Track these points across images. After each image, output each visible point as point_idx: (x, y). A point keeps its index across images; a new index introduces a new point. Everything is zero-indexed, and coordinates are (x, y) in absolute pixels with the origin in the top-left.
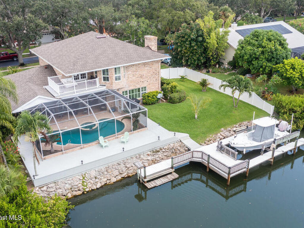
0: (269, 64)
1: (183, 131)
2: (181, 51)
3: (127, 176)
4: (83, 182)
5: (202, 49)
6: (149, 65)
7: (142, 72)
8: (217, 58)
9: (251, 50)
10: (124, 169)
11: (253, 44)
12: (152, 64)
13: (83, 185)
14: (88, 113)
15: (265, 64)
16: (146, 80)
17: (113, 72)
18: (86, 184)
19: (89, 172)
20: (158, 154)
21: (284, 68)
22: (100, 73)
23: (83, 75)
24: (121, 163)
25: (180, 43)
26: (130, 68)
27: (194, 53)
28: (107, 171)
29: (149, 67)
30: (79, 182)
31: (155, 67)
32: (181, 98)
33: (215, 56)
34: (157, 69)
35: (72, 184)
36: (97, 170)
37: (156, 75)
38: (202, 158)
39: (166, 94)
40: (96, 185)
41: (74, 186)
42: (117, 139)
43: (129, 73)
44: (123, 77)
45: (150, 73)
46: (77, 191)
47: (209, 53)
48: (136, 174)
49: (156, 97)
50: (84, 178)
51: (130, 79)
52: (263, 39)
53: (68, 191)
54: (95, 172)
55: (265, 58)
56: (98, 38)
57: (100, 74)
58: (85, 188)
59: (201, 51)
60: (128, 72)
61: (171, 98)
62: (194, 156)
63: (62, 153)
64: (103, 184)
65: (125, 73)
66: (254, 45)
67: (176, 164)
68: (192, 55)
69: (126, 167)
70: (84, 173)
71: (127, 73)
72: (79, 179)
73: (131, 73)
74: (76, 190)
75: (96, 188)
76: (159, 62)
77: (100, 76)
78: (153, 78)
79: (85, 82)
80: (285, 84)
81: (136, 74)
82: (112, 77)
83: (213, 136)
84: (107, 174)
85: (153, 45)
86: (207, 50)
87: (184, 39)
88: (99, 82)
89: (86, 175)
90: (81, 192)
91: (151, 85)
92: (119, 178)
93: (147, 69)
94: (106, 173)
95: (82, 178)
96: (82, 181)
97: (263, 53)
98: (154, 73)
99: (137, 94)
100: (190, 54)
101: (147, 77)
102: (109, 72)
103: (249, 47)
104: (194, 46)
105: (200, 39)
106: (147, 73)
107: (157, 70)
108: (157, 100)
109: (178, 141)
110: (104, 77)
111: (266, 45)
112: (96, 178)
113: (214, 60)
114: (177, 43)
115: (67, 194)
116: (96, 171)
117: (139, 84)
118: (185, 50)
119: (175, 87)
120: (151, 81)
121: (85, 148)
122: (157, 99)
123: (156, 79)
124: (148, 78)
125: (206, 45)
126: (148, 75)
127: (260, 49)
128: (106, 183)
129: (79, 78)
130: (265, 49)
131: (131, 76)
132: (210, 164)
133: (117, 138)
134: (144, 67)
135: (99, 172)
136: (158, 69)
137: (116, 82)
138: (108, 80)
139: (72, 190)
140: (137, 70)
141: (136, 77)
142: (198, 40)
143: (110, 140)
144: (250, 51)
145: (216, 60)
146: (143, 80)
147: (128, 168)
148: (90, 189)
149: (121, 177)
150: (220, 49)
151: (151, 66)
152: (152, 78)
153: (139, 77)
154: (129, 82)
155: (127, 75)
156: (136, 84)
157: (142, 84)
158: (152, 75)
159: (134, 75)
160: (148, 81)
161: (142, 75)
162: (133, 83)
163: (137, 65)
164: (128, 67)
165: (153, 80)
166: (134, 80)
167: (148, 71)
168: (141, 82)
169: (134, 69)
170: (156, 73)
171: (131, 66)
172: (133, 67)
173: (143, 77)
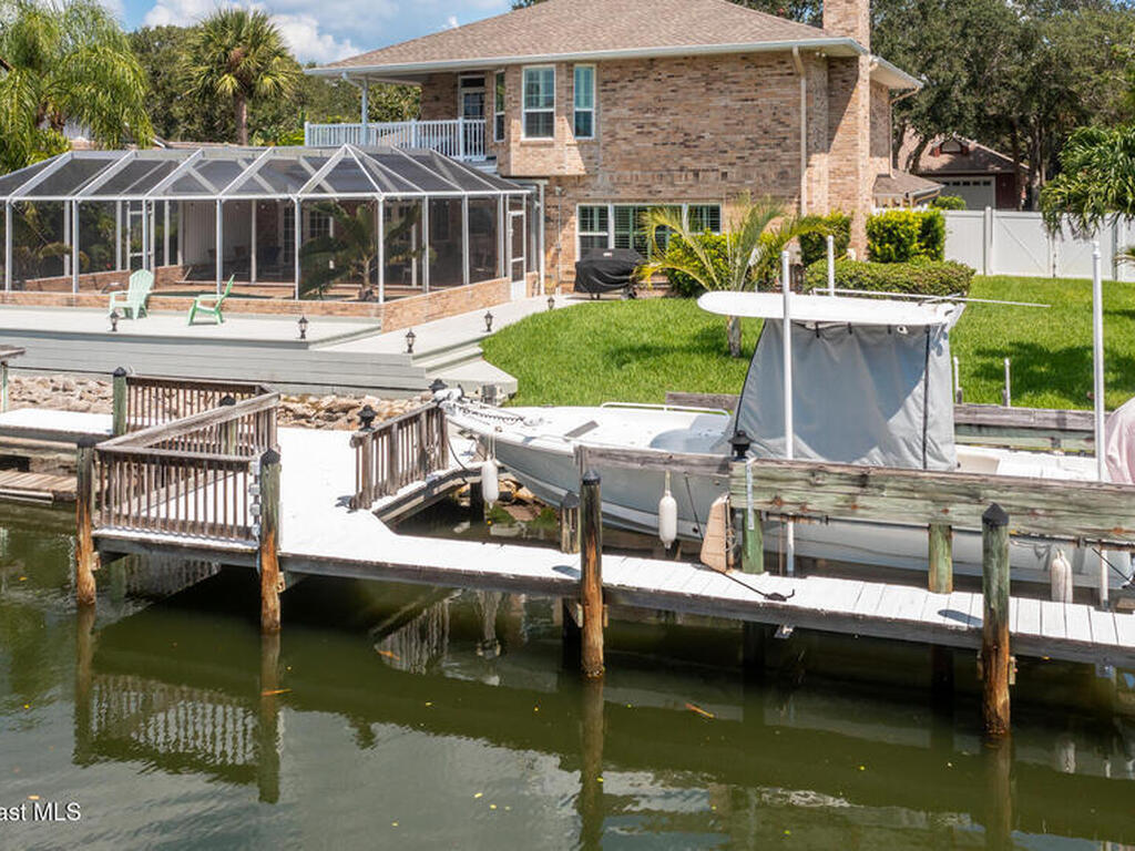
6: (734, 87)
7: (690, 117)
12: (758, 85)
16: (716, 165)
26: (622, 87)
29: (735, 96)
31: (777, 102)
34: (788, 115)
37: (779, 145)
43: (615, 112)
44: (562, 120)
45: (741, 132)
51: (625, 147)
60: (615, 104)
71: (607, 110)
73: (625, 112)
76: (801, 76)
78: (763, 160)
81: (654, 125)
93: (726, 107)
98: (766, 132)
99: (627, 237)
101: (726, 152)
106: (723, 129)
107: (784, 118)
117: (673, 185)
120: (748, 177)
123: (779, 170)
124: (731, 156)
126: (729, 138)
131: (626, 131)
136: (794, 117)
140: (659, 105)
141: (653, 140)
146: (696, 165)
151: (752, 95)
152: (753, 161)
153: (674, 144)
154: (617, 162)
155: (607, 123)
156: (653, 176)
157: (691, 186)
158: (754, 144)
159: (645, 130)
160: (725, 175)
161: (694, 137)
162: (639, 173)
163: (664, 76)
164: (614, 82)
165: (764, 177)
166: (645, 158)
167: (728, 119)
168: (682, 169)
169: (644, 94)
170: (785, 138)
171: (630, 81)
172: (639, 87)
173: (696, 146)
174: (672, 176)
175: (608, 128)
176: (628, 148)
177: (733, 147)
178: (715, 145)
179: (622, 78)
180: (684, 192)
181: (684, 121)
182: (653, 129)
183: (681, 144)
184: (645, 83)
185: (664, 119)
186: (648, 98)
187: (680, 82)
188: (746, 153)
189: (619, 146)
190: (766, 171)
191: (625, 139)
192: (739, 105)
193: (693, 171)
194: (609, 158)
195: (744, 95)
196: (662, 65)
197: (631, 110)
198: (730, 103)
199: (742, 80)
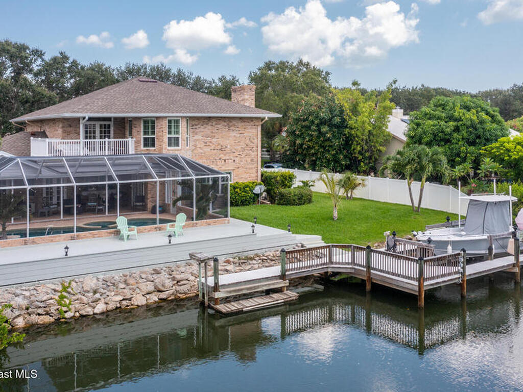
0: (472, 149)
1: (306, 233)
2: (301, 145)
3: (173, 297)
4: (62, 297)
5: (342, 139)
6: (237, 129)
7: (223, 139)
8: (370, 158)
9: (433, 125)
10: (168, 283)
11: (437, 116)
12: (245, 128)
13: (59, 304)
14: (105, 211)
15: (463, 149)
16: (231, 157)
17: (164, 126)
18: (67, 302)
19: (81, 280)
20: (250, 264)
21: (502, 147)
22: (139, 130)
23: (105, 128)
24: (162, 271)
25: (299, 131)
26: (199, 128)
27: (327, 148)
28: (125, 282)
29: (237, 132)
30: (52, 296)
31: (250, 135)
32: (302, 196)
33: (367, 155)
34: (254, 139)
35: (33, 298)
36: (101, 277)
37: (251, 150)
38: (353, 263)
39: (271, 189)
40: (94, 308)
41: (37, 303)
42: (158, 232)
43: (196, 137)
44: (184, 140)
45: (240, 145)
46: (42, 315)
47: (354, 149)
48: (196, 296)
49: (252, 191)
50: (65, 289)
52: (454, 107)
53: (17, 313)
54: (95, 281)
55: (463, 139)
56: (141, 81)
57: (138, 132)
58: (65, 309)
59: (339, 142)
60: (196, 134)
61: (282, 195)
62: (335, 261)
63: (25, 241)
64: (111, 306)
65: (188, 136)
66: (439, 118)
67: (292, 270)
68: (322, 150)
69: (174, 279)
70: (68, 281)
71: (193, 136)
72: (53, 290)
73: (200, 137)
74: (40, 311)
75: (92, 313)
76: (258, 126)
77: (138, 136)
78: (246, 155)
79: (105, 142)
80: (511, 175)
81: (210, 142)
82: (163, 136)
83: (373, 244)
84: (124, 288)
85: (247, 100)
86: (350, 142)
87: (307, 123)
88: (134, 146)
89: (73, 284)
90: (51, 318)
91: (241, 170)
92: (154, 298)
93: (235, 136)
94: (122, 285)
95: (60, 288)
96: (59, 294)
97: (457, 129)
98: (247, 145)
100: (319, 149)
101: (234, 152)
102: (157, 126)
103: (431, 122)
104: (327, 133)
105: (337, 120)
106: (234, 144)
107: (253, 141)
108: (254, 197)
109: (297, 246)
110: (145, 139)
111: (461, 114)
112: (95, 292)
113: (366, 161)
114: (295, 131)
115: (14, 319)
116: (98, 279)
118: (309, 143)
119: (290, 178)
120: (242, 161)
121: (82, 238)
122: (253, 195)
123: (251, 159)
124: (237, 154)
125: (349, 133)
126: (235, 147)
127: (451, 123)
128: (118, 305)
129: (96, 132)
130: (461, 122)
131: (200, 144)
132: (372, 271)
133: (160, 230)
134: (227, 131)
135: (106, 281)
136: (256, 140)
137: (170, 148)
138: (153, 145)
139: (30, 310)
140: (212, 135)
141: (210, 148)
142: (333, 123)
143: (142, 232)
144: (432, 127)
145: (370, 163)
146: (224, 157)
147: (178, 282)
148: (77, 314)
149: (159, 299)
150: (375, 141)
151: (243, 132)
152: (243, 156)
153: (217, 149)
154: (197, 157)
155: (194, 141)
156: (210, 162)
157: (223, 165)
158: (244, 150)
159: (207, 144)
160: (234, 161)
161: (224, 147)
162: (205, 161)
163: (214, 124)
164: (196, 125)
165: (246, 161)
166: (207, 155)
167: (235, 140)
168: (220, 159)
169: (207, 131)
170: (253, 147)
171: (202, 125)
172: (206, 128)
173: (225, 150)
174: (217, 162)
175: (194, 143)
176: (201, 151)
177: (237, 150)
178: (231, 150)
179: (198, 124)
180: (220, 168)
181: (221, 141)
182: (211, 144)
183: (220, 149)
184: (207, 126)
185: (214, 140)
186: (209, 132)
187: (219, 126)
188: (241, 153)
189: (198, 150)
190: (247, 159)
191: (200, 148)
192: (239, 135)
193: (224, 159)
194: (194, 155)
195: (240, 132)
196: (213, 120)
197: (202, 136)
198: (236, 135)
199: (240, 126)
